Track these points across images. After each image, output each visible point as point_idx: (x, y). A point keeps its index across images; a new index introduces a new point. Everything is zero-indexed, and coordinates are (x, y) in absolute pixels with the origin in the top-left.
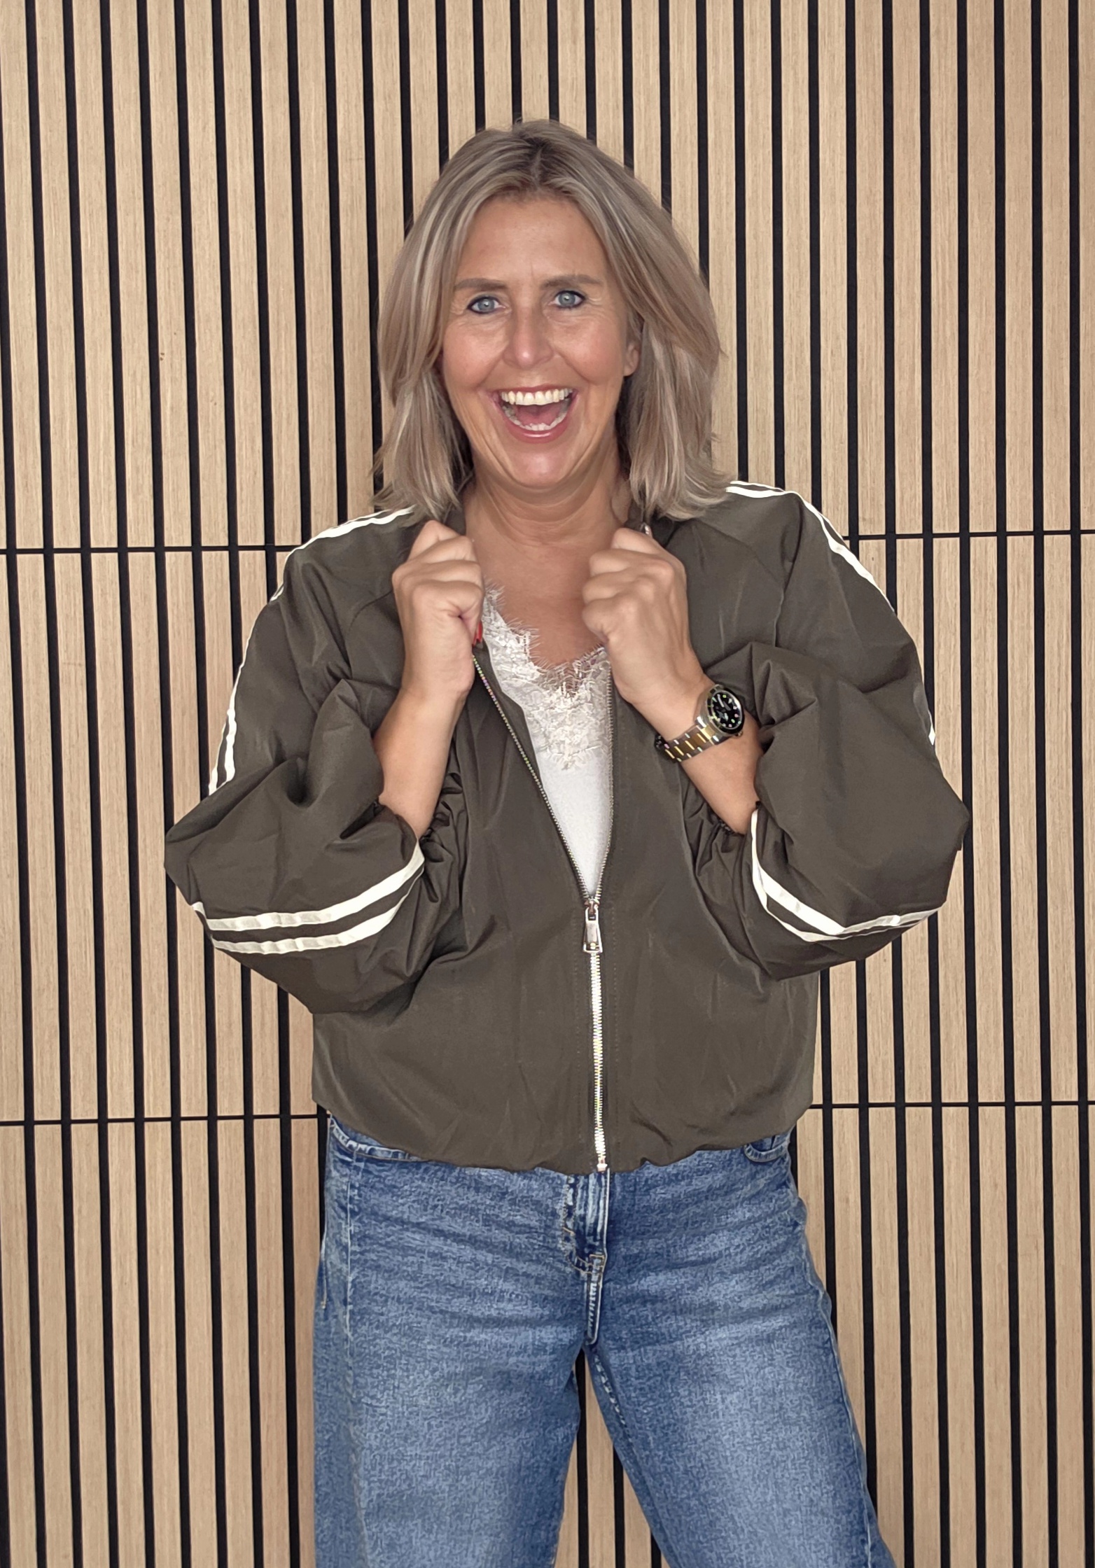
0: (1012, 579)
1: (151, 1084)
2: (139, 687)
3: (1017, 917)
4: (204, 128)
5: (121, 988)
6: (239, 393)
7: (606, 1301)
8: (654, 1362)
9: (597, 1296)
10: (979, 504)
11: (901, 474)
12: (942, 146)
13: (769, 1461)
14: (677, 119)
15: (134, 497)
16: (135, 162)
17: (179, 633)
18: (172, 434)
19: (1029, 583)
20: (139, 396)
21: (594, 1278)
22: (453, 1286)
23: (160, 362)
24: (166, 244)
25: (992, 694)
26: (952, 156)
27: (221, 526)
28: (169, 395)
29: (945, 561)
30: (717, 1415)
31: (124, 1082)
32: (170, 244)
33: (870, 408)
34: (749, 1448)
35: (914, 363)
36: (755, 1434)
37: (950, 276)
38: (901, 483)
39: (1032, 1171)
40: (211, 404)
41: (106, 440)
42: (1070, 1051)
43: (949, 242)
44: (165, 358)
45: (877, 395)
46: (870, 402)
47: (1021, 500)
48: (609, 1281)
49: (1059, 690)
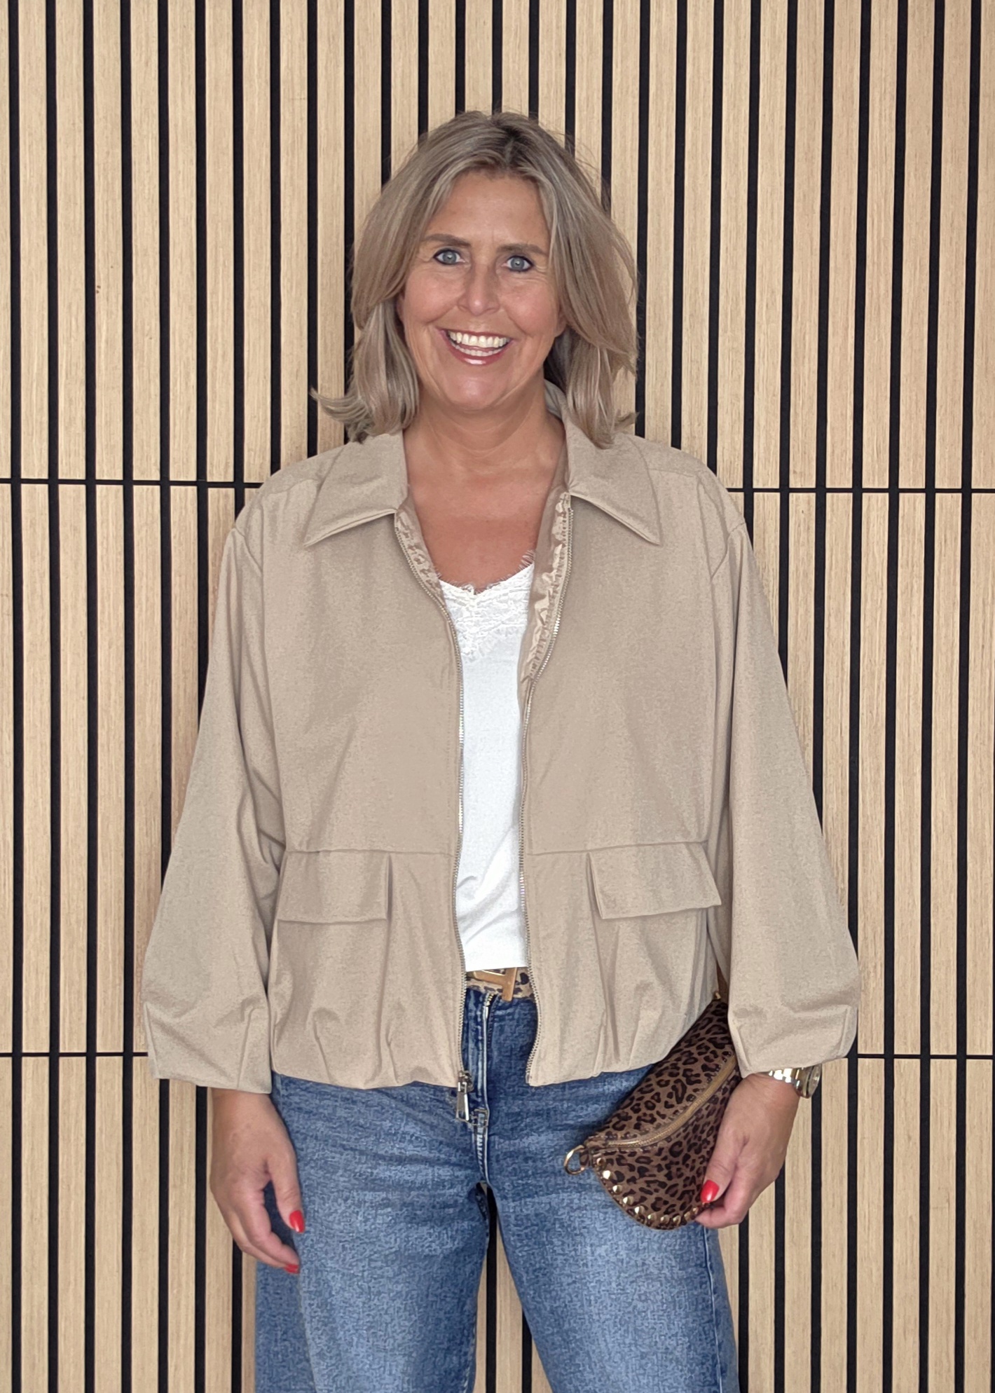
0: (940, 537)
1: (67, 1020)
2: (66, 618)
3: (936, 871)
4: (147, 63)
5: (39, 921)
6: (174, 328)
7: (491, 1154)
8: (533, 1213)
9: (483, 1147)
10: (908, 460)
11: (832, 429)
12: (881, 105)
13: (630, 1309)
14: (619, 70)
15: (66, 428)
16: (76, 94)
17: (108, 565)
18: (106, 369)
19: (956, 539)
20: (74, 328)
21: (480, 1130)
22: (362, 1126)
23: (97, 295)
24: (106, 177)
25: (917, 649)
26: (890, 114)
27: (153, 460)
28: (104, 328)
29: (873, 514)
30: (586, 1265)
31: (40, 1017)
32: (110, 176)
33: (803, 363)
34: (613, 1297)
35: (847, 320)
36: (619, 1284)
37: (885, 233)
38: (833, 437)
39: (946, 1124)
40: (147, 339)
41: (40, 369)
42: (986, 1005)
43: (885, 201)
44: (100, 290)
45: (810, 350)
46: (804, 357)
47: (950, 457)
48: (494, 1134)
49: (983, 646)
